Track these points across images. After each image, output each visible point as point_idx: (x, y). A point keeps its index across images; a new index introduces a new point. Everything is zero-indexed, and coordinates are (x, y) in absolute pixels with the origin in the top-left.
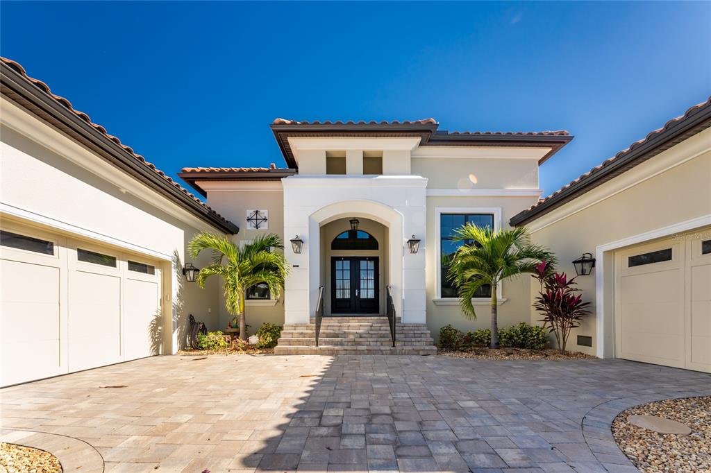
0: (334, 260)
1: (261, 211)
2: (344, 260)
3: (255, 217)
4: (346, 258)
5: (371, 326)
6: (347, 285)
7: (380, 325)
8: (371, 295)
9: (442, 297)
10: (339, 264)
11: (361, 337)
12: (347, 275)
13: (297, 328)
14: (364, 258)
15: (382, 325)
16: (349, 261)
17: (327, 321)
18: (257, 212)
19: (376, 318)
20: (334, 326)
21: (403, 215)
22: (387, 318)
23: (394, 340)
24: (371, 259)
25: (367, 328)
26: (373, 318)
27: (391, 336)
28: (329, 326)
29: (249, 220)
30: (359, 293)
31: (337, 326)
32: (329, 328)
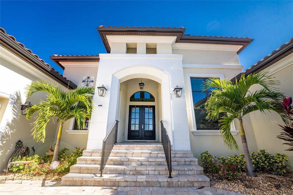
0: (131, 107)
1: (91, 77)
2: (136, 107)
3: (87, 80)
4: (137, 106)
5: (151, 153)
6: (137, 122)
7: (157, 152)
8: (151, 128)
9: (198, 129)
10: (133, 110)
11: (141, 165)
12: (138, 116)
13: (93, 154)
14: (147, 106)
15: (159, 152)
16: (139, 108)
17: (118, 148)
18: (88, 77)
19: (154, 146)
20: (121, 153)
21: (169, 74)
22: (162, 146)
23: (170, 170)
24: (151, 107)
25: (147, 155)
26: (151, 146)
27: (166, 164)
28: (117, 153)
29: (83, 81)
30: (144, 127)
31: (123, 153)
32: (118, 155)
